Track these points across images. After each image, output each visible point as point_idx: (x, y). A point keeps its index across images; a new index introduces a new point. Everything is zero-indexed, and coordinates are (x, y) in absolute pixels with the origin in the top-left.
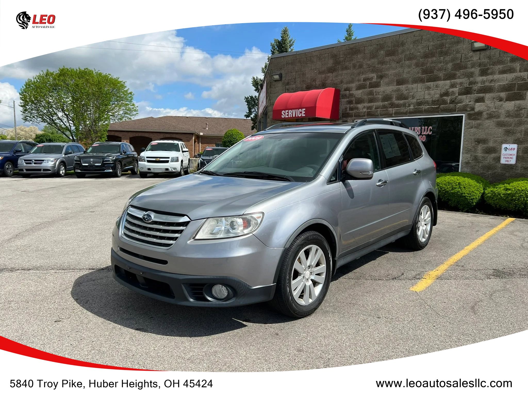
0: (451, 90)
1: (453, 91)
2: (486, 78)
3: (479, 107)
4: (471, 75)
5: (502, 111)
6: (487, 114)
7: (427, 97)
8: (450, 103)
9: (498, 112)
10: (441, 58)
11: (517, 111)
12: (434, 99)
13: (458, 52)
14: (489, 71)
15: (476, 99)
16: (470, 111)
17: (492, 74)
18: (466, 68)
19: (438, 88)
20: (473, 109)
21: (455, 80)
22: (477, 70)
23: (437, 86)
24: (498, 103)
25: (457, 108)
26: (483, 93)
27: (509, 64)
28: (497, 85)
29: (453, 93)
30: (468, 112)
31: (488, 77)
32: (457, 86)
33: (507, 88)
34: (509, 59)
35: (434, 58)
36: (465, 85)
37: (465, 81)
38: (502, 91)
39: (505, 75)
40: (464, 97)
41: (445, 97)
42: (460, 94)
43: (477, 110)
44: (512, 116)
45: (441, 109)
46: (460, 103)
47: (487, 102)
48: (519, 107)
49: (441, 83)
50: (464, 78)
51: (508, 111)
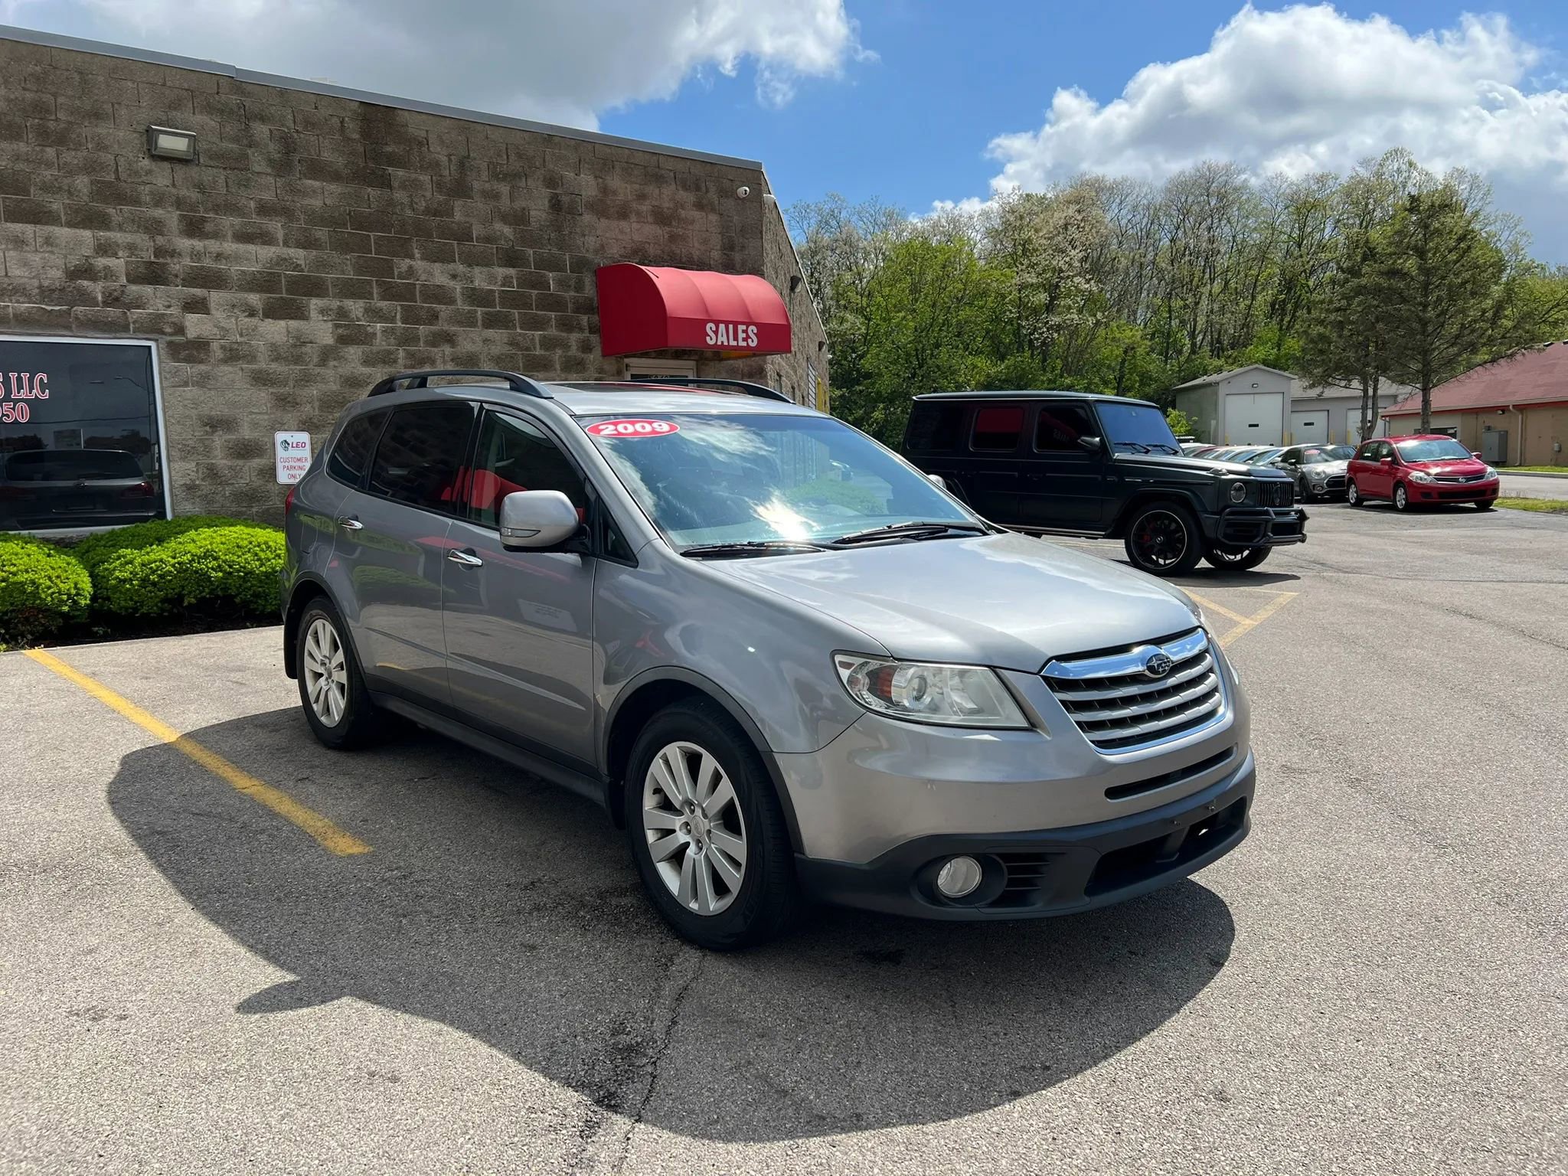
0: (101, 262)
1: (107, 268)
2: (201, 244)
3: (195, 325)
4: (154, 228)
5: (259, 344)
6: (223, 347)
7: (18, 273)
8: (106, 304)
9: (251, 346)
10: (48, 149)
11: (295, 346)
12: (46, 283)
13: (101, 147)
14: (209, 227)
15: (186, 303)
16: (171, 335)
17: (216, 235)
18: (136, 201)
19: (56, 250)
20: (180, 330)
21: (108, 234)
22: (172, 218)
23: (48, 241)
24: (247, 320)
25: (131, 320)
26: (202, 287)
27: (256, 219)
28: (235, 269)
29: (109, 274)
30: (169, 338)
31: (207, 242)
32: (120, 254)
33: (264, 283)
34: (252, 204)
35: (21, 144)
36: (144, 254)
37: (141, 239)
38: (251, 290)
39: (251, 247)
40: (148, 290)
41: (85, 283)
42: (133, 279)
43: (192, 333)
44: (286, 359)
45: (77, 318)
46: (138, 307)
47: (218, 314)
48: (298, 339)
49: (63, 233)
50: (138, 231)
51: (273, 344)
